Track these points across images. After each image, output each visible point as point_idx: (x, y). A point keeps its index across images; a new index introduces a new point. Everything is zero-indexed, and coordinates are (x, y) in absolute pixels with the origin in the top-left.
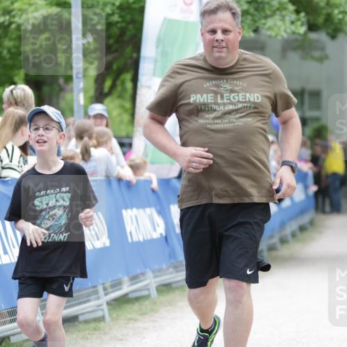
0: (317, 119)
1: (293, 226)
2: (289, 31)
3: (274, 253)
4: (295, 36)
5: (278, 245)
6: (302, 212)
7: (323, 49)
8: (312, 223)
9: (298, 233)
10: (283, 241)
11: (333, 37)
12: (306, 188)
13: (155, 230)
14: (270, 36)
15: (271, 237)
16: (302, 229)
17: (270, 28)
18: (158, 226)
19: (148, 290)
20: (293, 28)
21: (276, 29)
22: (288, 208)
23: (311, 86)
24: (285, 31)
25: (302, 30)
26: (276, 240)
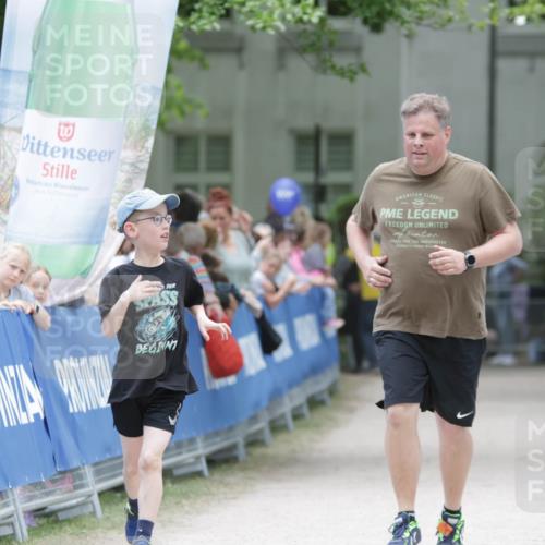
0: (346, 188)
1: (297, 397)
2: (289, 17)
3: (258, 451)
4: (301, 27)
5: (267, 434)
6: (315, 370)
7: (358, 50)
8: (332, 391)
9: (305, 410)
10: (277, 427)
11: (377, 28)
12: (322, 322)
13: (24, 409)
14: (253, 28)
15: (254, 419)
16: (314, 403)
17: (251, 13)
18: (32, 400)
19: (12, 524)
20: (298, 10)
21: (265, 14)
22: (287, 361)
23: (332, 124)
24: (283, 19)
25: (316, 15)
26: (262, 424)
